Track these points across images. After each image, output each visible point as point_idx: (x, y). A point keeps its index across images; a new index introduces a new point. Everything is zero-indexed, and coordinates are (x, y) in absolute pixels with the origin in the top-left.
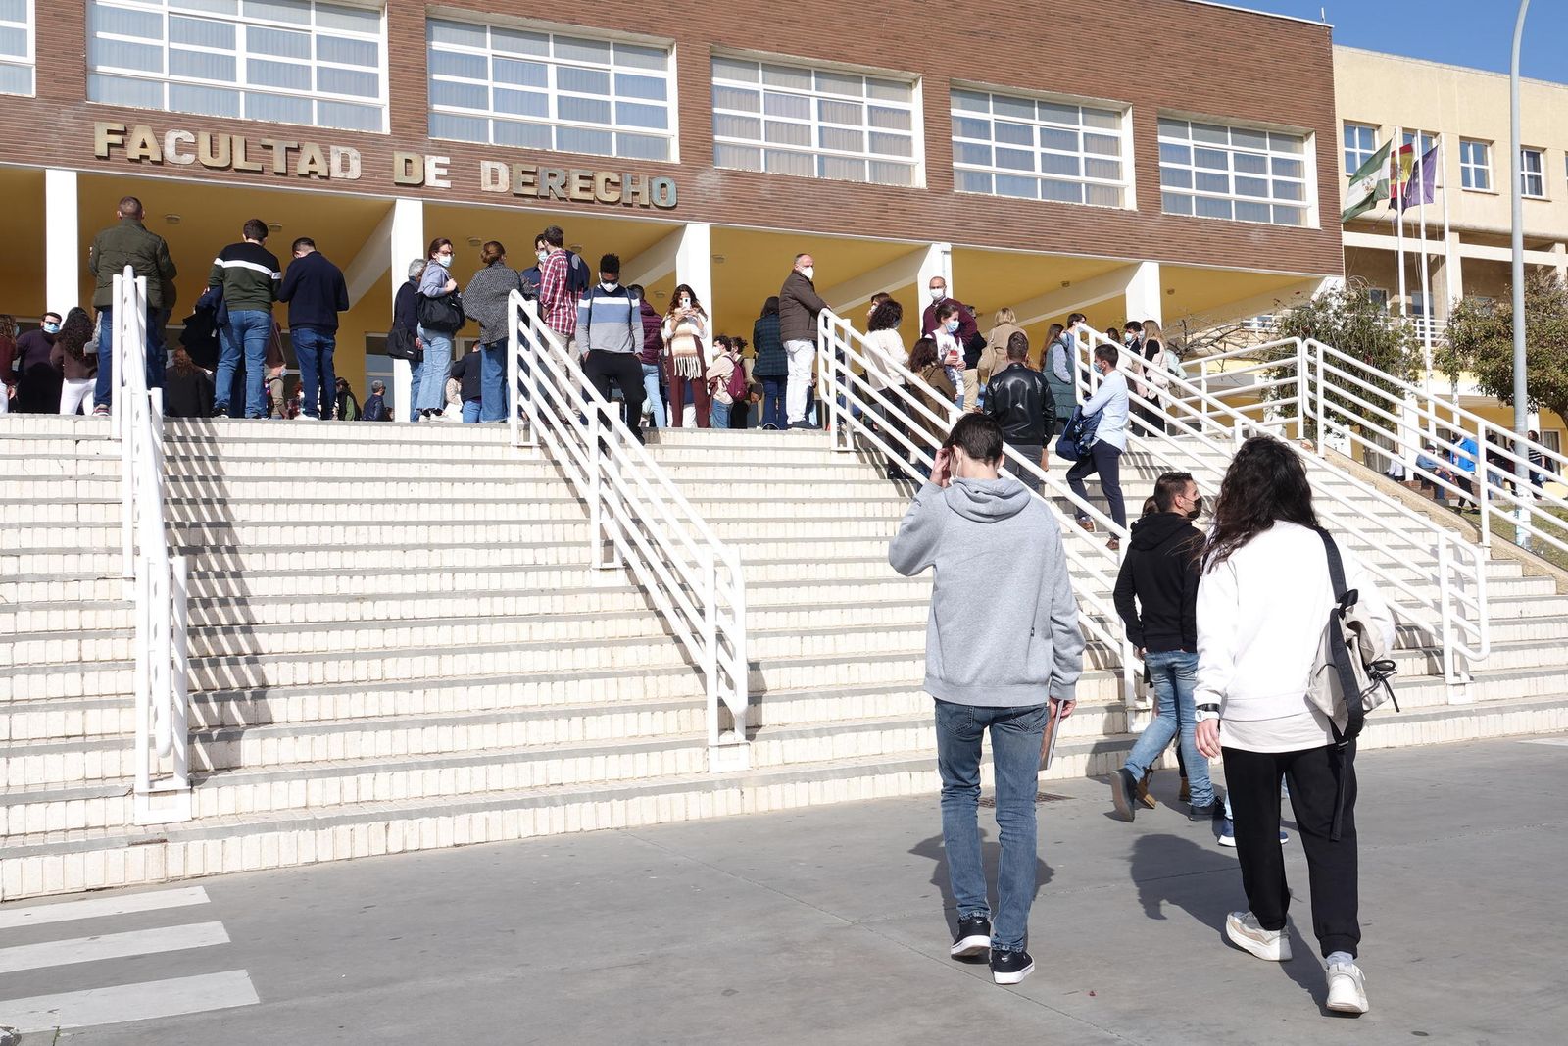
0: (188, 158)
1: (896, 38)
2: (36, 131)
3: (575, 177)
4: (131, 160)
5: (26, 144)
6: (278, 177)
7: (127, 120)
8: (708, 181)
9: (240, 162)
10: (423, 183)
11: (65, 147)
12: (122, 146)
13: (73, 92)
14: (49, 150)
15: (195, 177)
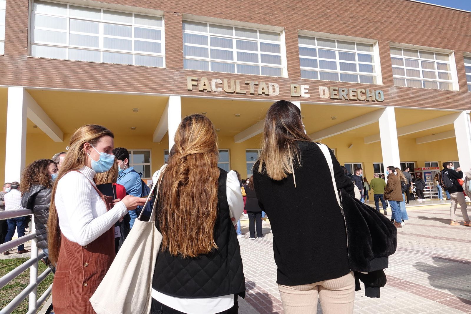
0: (220, 89)
1: (445, 38)
2: (166, 81)
3: (351, 91)
4: (200, 91)
5: (162, 86)
6: (251, 95)
7: (197, 76)
8: (393, 91)
9: (238, 91)
10: (300, 96)
11: (177, 87)
12: (196, 86)
13: (179, 65)
14: (171, 88)
15: (222, 96)
